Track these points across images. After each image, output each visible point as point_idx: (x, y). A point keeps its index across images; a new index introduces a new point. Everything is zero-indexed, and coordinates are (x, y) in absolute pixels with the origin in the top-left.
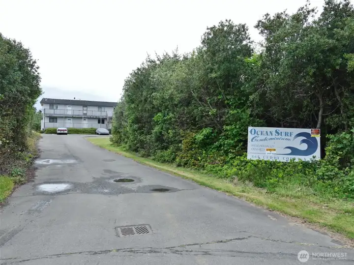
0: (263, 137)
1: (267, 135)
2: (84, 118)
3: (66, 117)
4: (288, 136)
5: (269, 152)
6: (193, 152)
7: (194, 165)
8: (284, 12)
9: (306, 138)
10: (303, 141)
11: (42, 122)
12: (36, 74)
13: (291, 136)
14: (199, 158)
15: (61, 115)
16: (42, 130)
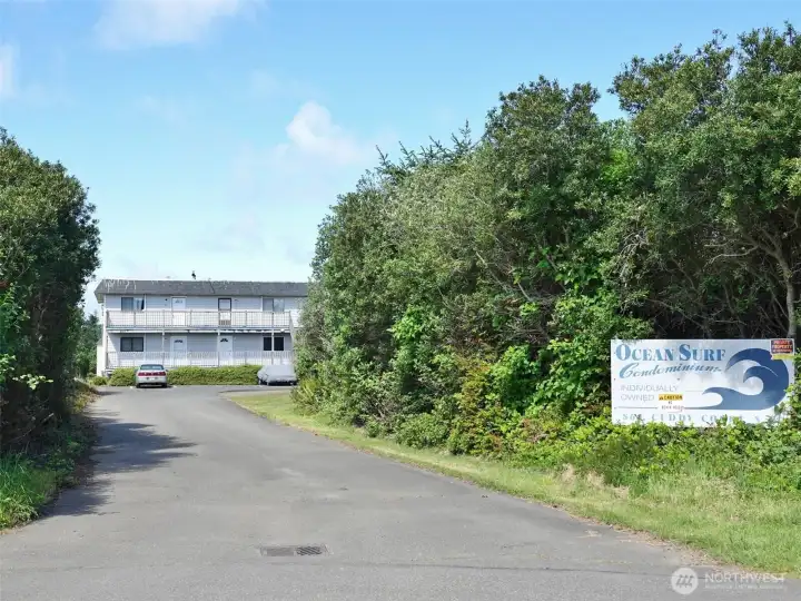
0: (650, 366)
1: (660, 358)
2: (222, 334)
3: (169, 335)
4: (712, 359)
5: (665, 403)
6: (488, 414)
7: (490, 448)
8: (678, 52)
9: (757, 364)
10: (753, 372)
11: (101, 351)
12: (90, 223)
13: (719, 359)
14: (503, 429)
15: (155, 328)
16: (99, 374)
